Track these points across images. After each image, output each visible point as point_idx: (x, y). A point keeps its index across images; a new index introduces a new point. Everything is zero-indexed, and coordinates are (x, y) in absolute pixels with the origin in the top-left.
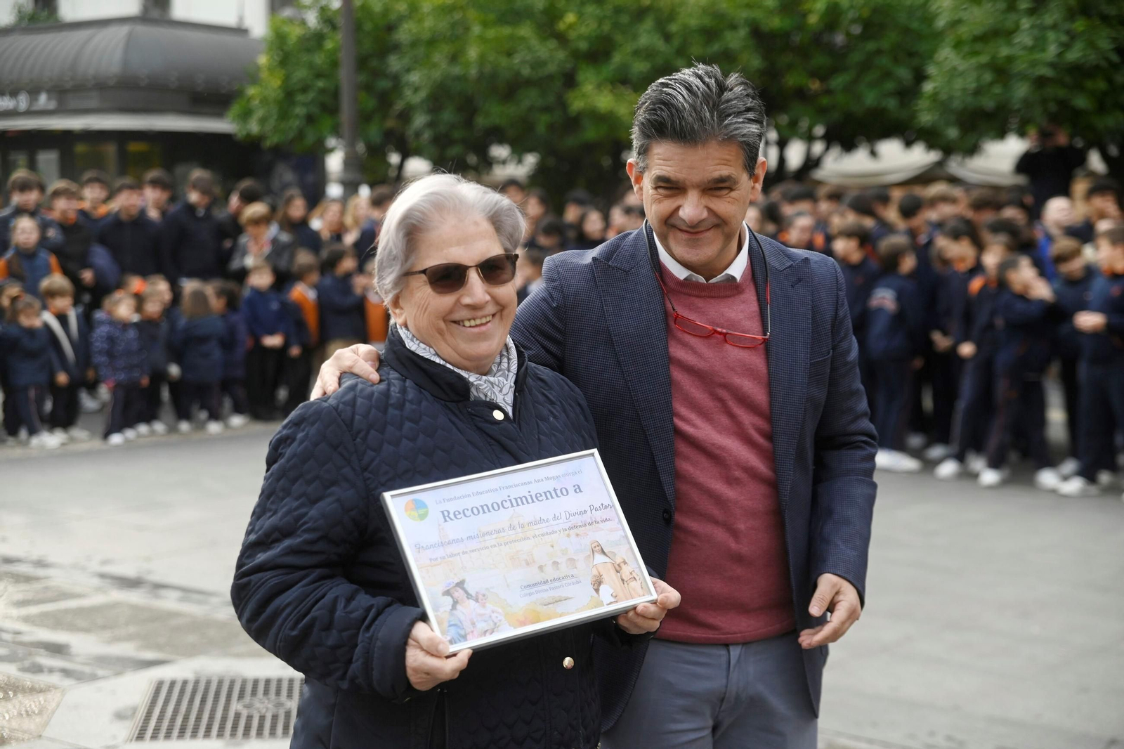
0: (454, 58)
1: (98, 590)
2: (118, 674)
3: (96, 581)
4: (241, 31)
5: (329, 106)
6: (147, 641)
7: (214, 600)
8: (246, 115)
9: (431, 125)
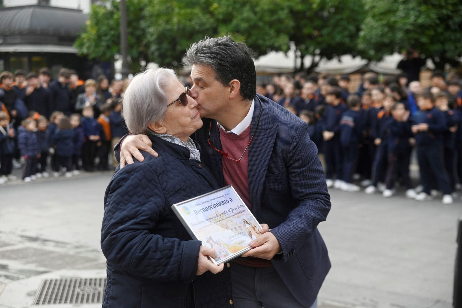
0: (168, 22)
1: (21, 242)
2: (28, 277)
3: (19, 239)
4: (79, 11)
5: (116, 42)
6: (40, 263)
7: (69, 246)
8: (81, 45)
9: (158, 49)
